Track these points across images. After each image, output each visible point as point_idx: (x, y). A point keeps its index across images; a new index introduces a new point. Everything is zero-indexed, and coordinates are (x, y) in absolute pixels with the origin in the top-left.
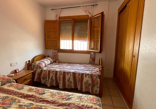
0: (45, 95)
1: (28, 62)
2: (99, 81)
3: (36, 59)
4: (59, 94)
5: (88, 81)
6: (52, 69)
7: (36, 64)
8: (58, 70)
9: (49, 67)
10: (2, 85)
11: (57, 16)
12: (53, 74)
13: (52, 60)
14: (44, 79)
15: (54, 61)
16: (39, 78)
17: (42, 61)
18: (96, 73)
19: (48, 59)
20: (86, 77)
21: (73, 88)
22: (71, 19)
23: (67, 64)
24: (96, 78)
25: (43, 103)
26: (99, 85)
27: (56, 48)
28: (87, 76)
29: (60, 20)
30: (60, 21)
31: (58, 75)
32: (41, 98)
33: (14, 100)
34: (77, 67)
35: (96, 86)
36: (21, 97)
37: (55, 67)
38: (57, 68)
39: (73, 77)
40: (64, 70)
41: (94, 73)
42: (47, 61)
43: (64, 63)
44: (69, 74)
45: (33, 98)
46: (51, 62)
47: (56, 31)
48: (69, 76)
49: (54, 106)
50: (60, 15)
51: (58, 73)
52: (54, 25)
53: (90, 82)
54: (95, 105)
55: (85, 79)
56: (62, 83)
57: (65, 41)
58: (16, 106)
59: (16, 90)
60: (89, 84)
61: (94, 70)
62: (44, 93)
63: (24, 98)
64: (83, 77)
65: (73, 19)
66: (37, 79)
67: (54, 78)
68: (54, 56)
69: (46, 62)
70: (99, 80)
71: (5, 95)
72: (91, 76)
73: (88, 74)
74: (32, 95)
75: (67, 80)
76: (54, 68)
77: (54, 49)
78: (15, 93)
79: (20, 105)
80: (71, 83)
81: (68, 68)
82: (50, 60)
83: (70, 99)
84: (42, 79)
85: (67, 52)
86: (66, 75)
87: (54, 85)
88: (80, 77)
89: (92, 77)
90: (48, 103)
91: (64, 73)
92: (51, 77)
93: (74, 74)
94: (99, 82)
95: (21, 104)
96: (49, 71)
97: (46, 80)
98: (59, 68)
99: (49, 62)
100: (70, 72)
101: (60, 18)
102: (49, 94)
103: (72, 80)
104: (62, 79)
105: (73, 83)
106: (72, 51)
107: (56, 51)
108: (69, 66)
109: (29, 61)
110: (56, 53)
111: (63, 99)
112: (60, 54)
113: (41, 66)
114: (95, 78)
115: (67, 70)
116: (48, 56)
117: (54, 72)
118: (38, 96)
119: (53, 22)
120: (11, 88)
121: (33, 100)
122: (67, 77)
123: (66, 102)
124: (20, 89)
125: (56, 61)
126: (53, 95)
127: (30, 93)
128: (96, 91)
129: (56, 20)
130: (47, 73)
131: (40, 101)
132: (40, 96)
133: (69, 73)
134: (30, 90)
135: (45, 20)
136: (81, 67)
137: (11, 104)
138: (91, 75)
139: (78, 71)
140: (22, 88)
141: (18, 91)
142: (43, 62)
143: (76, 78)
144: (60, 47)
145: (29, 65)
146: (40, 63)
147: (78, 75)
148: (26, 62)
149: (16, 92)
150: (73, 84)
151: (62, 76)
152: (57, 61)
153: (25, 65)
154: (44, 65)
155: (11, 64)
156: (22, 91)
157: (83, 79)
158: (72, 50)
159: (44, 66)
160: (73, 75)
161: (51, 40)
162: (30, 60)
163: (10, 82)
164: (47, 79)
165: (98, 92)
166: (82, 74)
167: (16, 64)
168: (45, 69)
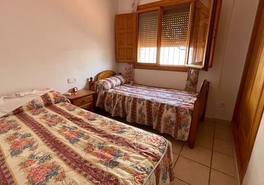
0: (94, 122)
1: (90, 80)
2: (190, 120)
3: (100, 76)
4: (111, 124)
5: (170, 117)
6: (120, 92)
7: (100, 83)
8: (127, 94)
9: (117, 89)
10: (55, 103)
11: (134, 4)
12: (120, 100)
13: (123, 80)
14: (108, 105)
15: (126, 81)
16: (102, 103)
17: (108, 80)
18: (188, 105)
19: (118, 78)
20: (168, 110)
21: (146, 124)
22: (158, 8)
23: (145, 87)
24: (185, 114)
25: (88, 130)
26: (189, 127)
27: (131, 61)
28: (170, 109)
29: (140, 11)
30: (139, 14)
31: (126, 102)
32: (88, 124)
33: (60, 120)
34: (159, 93)
35: (183, 128)
36: (69, 119)
37: (125, 90)
38: (127, 92)
39: (147, 108)
40: (135, 96)
41: (183, 106)
42: (116, 81)
43: (141, 85)
44: (142, 103)
45: (80, 122)
46: (122, 82)
47: (132, 33)
48: (141, 105)
49: (99, 135)
50: (138, 4)
51: (126, 99)
52: (129, 22)
53: (173, 119)
54: (153, 148)
55: (166, 113)
56: (130, 113)
57: (148, 49)
58: (60, 126)
59: (67, 111)
60: (172, 123)
61: (188, 101)
62: (94, 120)
63: (71, 121)
64: (163, 110)
65: (162, 7)
66: (99, 104)
67: (120, 105)
68: (128, 73)
69: (114, 82)
70: (190, 118)
71: (55, 113)
72: (177, 110)
73: (172, 106)
74: (80, 119)
75: (137, 111)
76: (123, 91)
77: (128, 63)
78: (64, 114)
79: (64, 126)
80: (143, 115)
81: (143, 93)
82: (120, 79)
83: (122, 132)
84: (105, 105)
85: (149, 67)
86: (138, 104)
87: (121, 115)
88: (158, 109)
89: (177, 112)
90: (92, 131)
91: (135, 99)
92: (116, 103)
93: (149, 102)
94: (190, 122)
95: (66, 125)
96: (115, 95)
97: (111, 107)
98: (129, 92)
99: (119, 82)
100: (143, 100)
101: (139, 8)
102: (99, 121)
103: (145, 112)
104: (130, 108)
105: (146, 117)
106: (156, 67)
107: (131, 66)
108: (147, 90)
109: (91, 78)
110: (130, 68)
111: (114, 130)
112: (137, 71)
113: (106, 87)
114: (183, 113)
115: (139, 96)
116: (120, 74)
117: (122, 97)
118: (86, 121)
119: (127, 17)
120: (63, 108)
121: (79, 125)
122: (139, 106)
123: (116, 134)
124: (71, 111)
125: (129, 81)
126: (104, 123)
127: (79, 117)
128: (183, 136)
129: (132, 12)
130: (112, 97)
131: (86, 127)
132: (88, 122)
133: (141, 100)
134: (81, 113)
135: (116, 15)
136: (165, 94)
137: (56, 123)
138: (177, 108)
139: (156, 99)
140: (73, 110)
141: (69, 112)
142: (110, 81)
143: (151, 109)
144: (136, 60)
145: (92, 84)
146: (104, 82)
147: (154, 105)
148: (88, 79)
149: (66, 112)
150: (146, 119)
151: (131, 104)
152: (132, 82)
153: (87, 84)
154: (110, 85)
155: (68, 80)
156: (72, 113)
157: (162, 113)
158: (156, 64)
159: (110, 87)
160: (147, 104)
161: (123, 48)
162: (93, 77)
163: (64, 101)
164: (112, 105)
165: (186, 139)
166: (163, 104)
167: (74, 81)
168: (110, 91)
